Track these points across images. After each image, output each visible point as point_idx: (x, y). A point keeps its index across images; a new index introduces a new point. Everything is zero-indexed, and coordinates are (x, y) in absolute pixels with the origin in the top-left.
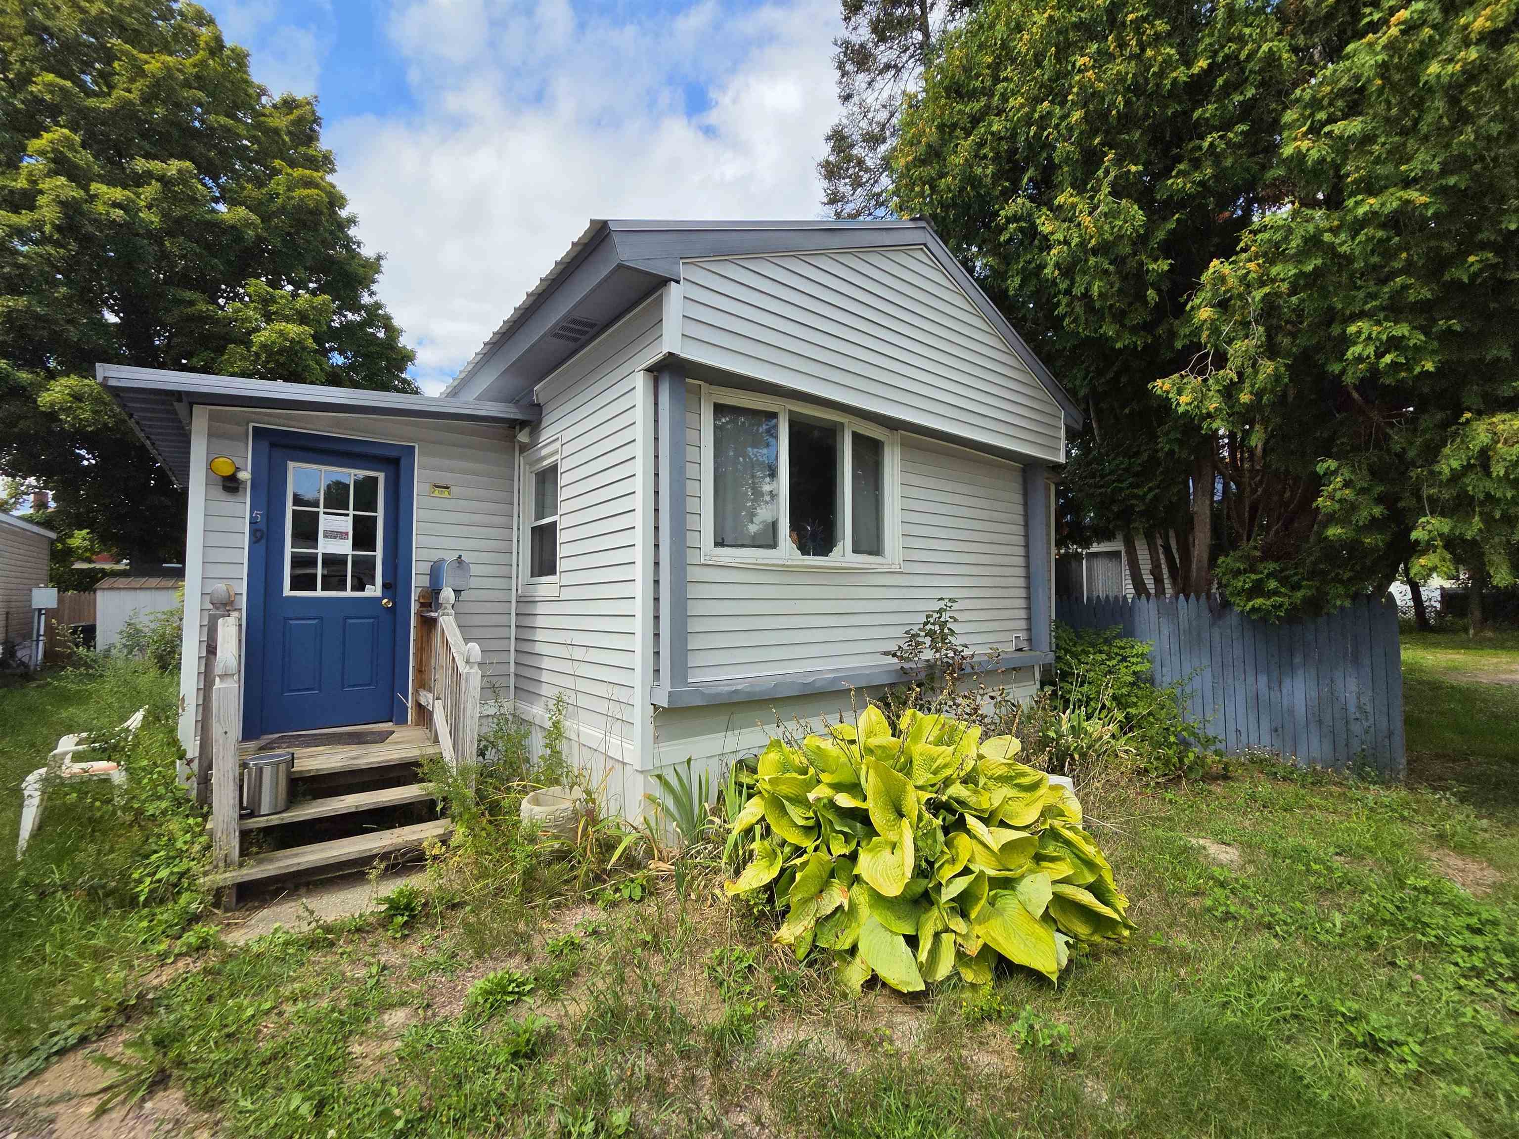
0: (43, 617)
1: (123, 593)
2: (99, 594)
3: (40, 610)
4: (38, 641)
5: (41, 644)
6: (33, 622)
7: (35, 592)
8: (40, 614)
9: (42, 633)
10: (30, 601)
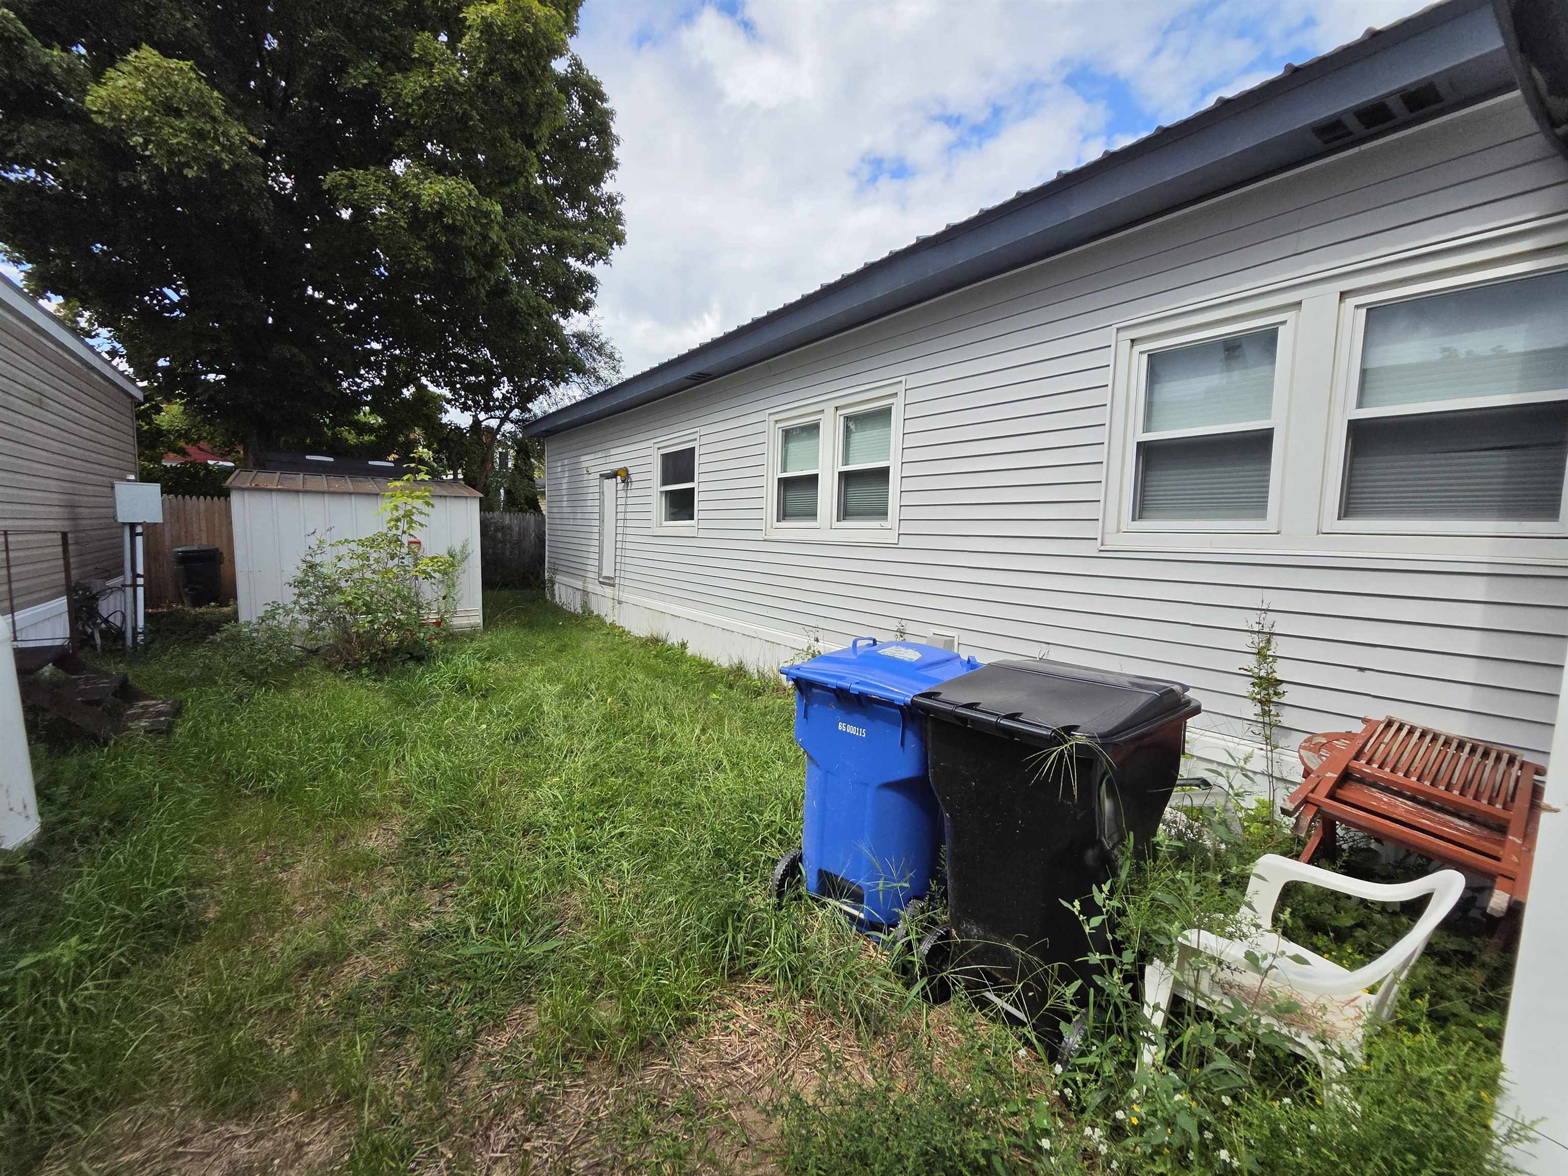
0: (139, 540)
1: (276, 499)
2: (236, 499)
3: (133, 526)
4: (135, 586)
5: (140, 591)
6: (122, 546)
7: (122, 489)
8: (133, 535)
9: (140, 570)
10: (113, 507)
